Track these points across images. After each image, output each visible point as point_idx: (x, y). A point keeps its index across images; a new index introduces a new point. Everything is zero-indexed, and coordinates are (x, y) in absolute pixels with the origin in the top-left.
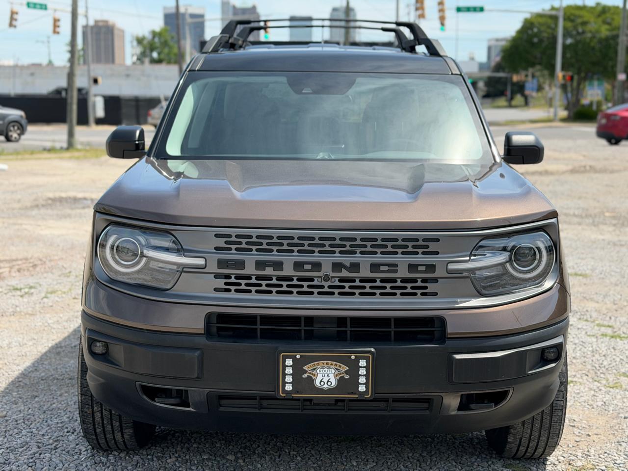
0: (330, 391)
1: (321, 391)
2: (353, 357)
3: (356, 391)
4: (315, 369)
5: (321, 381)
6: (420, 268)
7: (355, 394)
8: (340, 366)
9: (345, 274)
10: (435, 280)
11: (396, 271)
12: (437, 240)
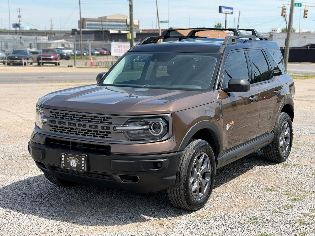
0: (75, 168)
1: (72, 167)
2: (80, 157)
3: (82, 169)
4: (70, 160)
5: (72, 164)
6: (105, 128)
7: (81, 170)
8: (77, 160)
9: (82, 128)
10: (110, 133)
11: (97, 128)
12: (111, 118)
